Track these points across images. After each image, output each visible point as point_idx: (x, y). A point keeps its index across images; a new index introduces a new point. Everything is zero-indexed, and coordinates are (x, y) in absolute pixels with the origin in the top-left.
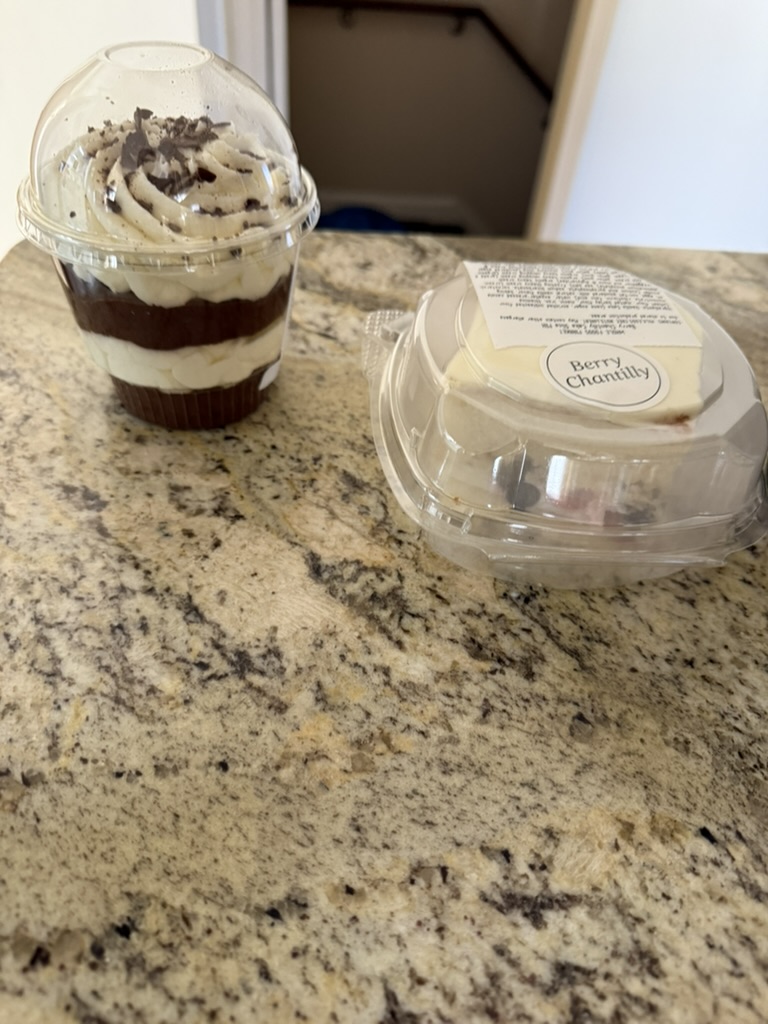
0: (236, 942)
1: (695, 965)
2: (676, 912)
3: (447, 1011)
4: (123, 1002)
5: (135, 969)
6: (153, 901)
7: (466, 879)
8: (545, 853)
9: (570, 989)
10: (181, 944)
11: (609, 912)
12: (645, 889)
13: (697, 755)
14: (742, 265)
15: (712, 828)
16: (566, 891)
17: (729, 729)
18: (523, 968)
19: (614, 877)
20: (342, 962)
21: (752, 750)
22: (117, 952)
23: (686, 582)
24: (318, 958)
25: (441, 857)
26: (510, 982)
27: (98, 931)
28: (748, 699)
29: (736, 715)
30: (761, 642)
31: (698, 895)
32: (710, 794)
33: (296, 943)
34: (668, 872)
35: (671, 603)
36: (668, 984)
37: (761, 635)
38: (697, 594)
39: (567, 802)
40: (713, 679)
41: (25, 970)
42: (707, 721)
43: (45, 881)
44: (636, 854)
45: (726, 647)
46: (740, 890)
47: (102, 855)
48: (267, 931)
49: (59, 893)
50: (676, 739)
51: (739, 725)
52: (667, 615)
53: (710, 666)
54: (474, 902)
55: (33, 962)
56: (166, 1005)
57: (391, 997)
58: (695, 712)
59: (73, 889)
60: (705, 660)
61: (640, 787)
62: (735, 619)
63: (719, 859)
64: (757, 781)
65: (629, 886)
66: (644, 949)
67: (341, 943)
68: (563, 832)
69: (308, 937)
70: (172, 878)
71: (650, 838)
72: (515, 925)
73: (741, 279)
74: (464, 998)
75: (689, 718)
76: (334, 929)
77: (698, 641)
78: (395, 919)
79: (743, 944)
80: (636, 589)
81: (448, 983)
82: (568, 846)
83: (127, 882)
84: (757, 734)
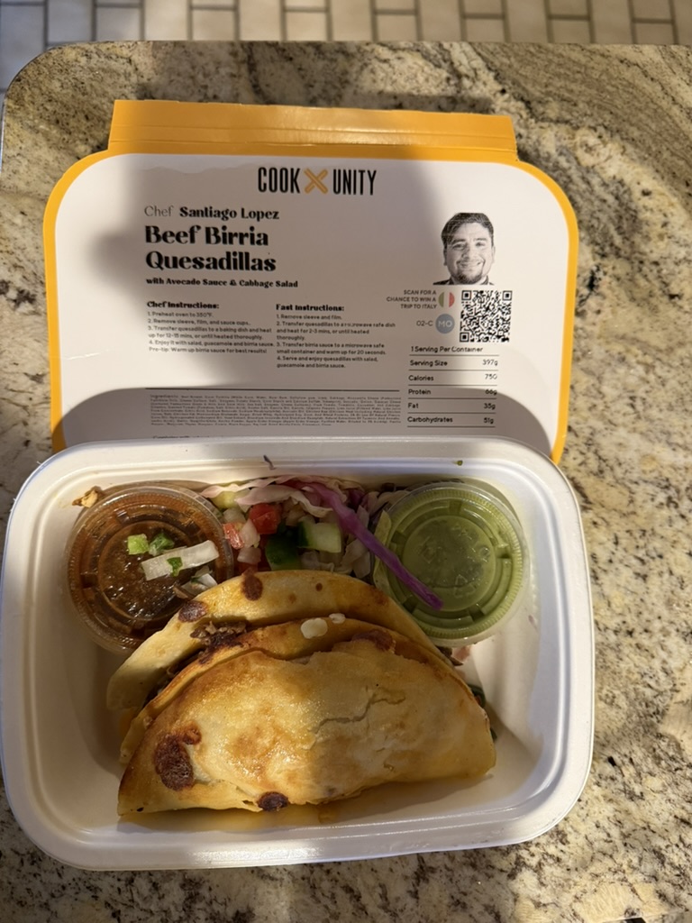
1: (587, 838)
2: (583, 808)
13: (617, 705)
15: (616, 757)
17: (644, 686)
21: (656, 701)
23: (646, 558)
28: (664, 662)
29: (652, 675)
30: (686, 613)
31: (597, 798)
32: (620, 734)
35: (629, 579)
36: (569, 848)
38: (651, 569)
40: (643, 646)
42: (630, 679)
45: (659, 618)
46: (624, 794)
50: (607, 695)
51: (652, 683)
52: (622, 590)
53: (644, 635)
57: (421, 858)
58: (624, 674)
60: (641, 630)
62: (672, 592)
63: (615, 776)
64: (652, 723)
66: (560, 829)
75: (620, 679)
77: (640, 613)
79: (616, 825)
80: (605, 567)
84: (661, 689)
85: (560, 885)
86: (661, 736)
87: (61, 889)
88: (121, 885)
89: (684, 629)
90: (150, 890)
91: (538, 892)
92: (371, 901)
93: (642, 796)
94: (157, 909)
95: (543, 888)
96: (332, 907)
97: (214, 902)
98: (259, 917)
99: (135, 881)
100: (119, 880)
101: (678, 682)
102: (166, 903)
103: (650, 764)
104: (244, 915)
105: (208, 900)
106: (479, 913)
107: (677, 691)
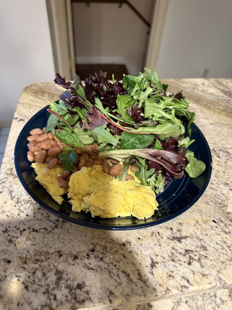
0: (117, 251)
1: (214, 248)
2: (209, 237)
3: (163, 260)
4: (96, 265)
5: (97, 258)
6: (98, 244)
7: (163, 234)
8: (180, 228)
9: (189, 254)
10: (105, 252)
11: (195, 239)
12: (202, 233)
13: (210, 204)
14: (210, 82)
15: (215, 220)
16: (185, 235)
17: (217, 199)
18: (178, 251)
19: (196, 231)
20: (140, 253)
21: (222, 203)
22: (92, 255)
24: (135, 253)
25: (157, 230)
26: (176, 254)
27: (87, 251)
28: (221, 192)
29: (218, 195)
30: (223, 179)
31: (213, 234)
32: (214, 213)
33: (130, 250)
34: (207, 230)
36: (209, 252)
37: (222, 177)
39: (183, 217)
40: (212, 188)
41: (73, 260)
42: (212, 197)
43: (73, 242)
44: (199, 226)
45: (215, 180)
46: (223, 232)
47: (84, 236)
48: (123, 248)
49: (77, 244)
50: (205, 202)
53: (211, 185)
54: (166, 239)
55: (75, 259)
56: (105, 264)
57: (152, 259)
58: (209, 195)
59: (79, 243)
60: (210, 183)
61: (199, 212)
62: (216, 174)
63: (217, 226)
64: (224, 209)
65: (199, 233)
66: (203, 245)
67: (140, 250)
68: (183, 223)
69: (132, 249)
70: (100, 239)
71: (202, 223)
72: (175, 243)
73: (211, 87)
74: (167, 258)
75: (208, 197)
76: (137, 247)
78: (150, 244)
79: (224, 243)
81: (163, 256)
82: (184, 226)
83: (91, 241)
84: (223, 199)
85: (210, 266)
86: (229, 213)
87: (4, 277)
88: (30, 274)
89: (223, 182)
90: (42, 276)
91: (202, 270)
92: (134, 277)
93: (230, 232)
94: (44, 284)
95: (203, 268)
96: (118, 280)
97: (68, 280)
98: (87, 286)
99: (36, 273)
100: (29, 272)
101: (228, 197)
102: (48, 282)
103: (228, 222)
104: (81, 285)
105: (66, 280)
106: (180, 280)
107: (229, 200)
